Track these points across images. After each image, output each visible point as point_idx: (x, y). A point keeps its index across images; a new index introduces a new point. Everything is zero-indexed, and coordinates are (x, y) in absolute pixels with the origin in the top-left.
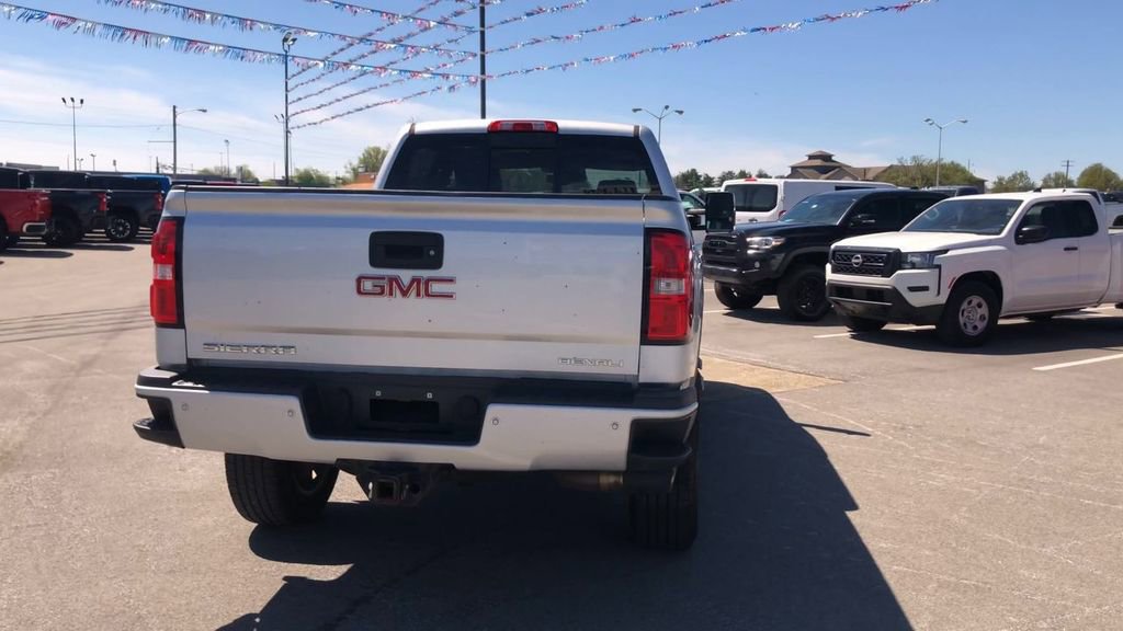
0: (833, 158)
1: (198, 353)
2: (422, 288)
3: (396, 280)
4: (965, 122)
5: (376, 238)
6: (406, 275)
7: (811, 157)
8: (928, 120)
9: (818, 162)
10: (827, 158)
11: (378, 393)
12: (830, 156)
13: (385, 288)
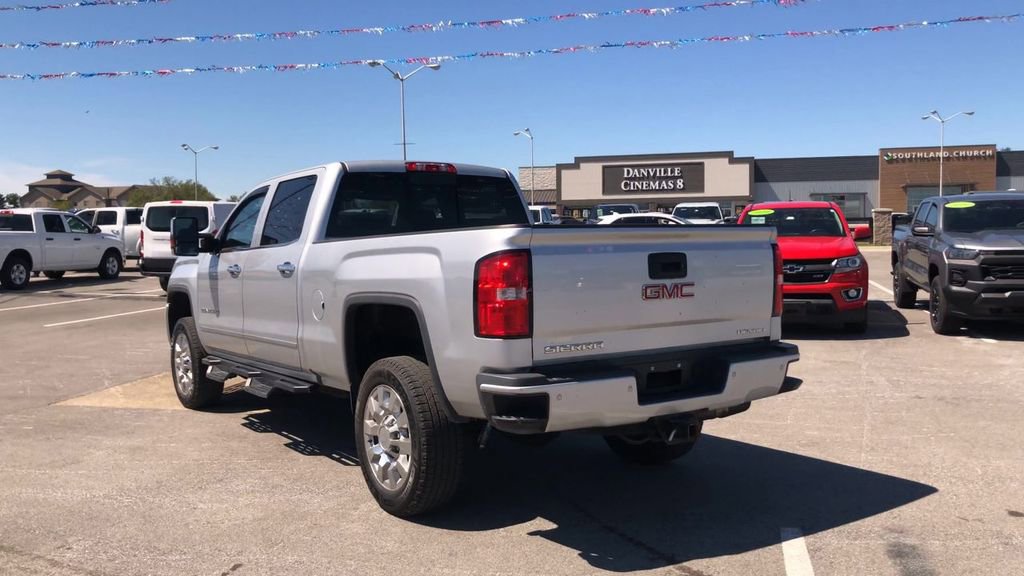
0: (73, 178)
1: (541, 356)
2: (676, 292)
3: (665, 286)
4: (216, 148)
5: (651, 257)
6: (668, 282)
7: (50, 176)
8: (184, 145)
9: (58, 182)
10: (67, 177)
11: (653, 369)
12: (70, 176)
13: (658, 293)
